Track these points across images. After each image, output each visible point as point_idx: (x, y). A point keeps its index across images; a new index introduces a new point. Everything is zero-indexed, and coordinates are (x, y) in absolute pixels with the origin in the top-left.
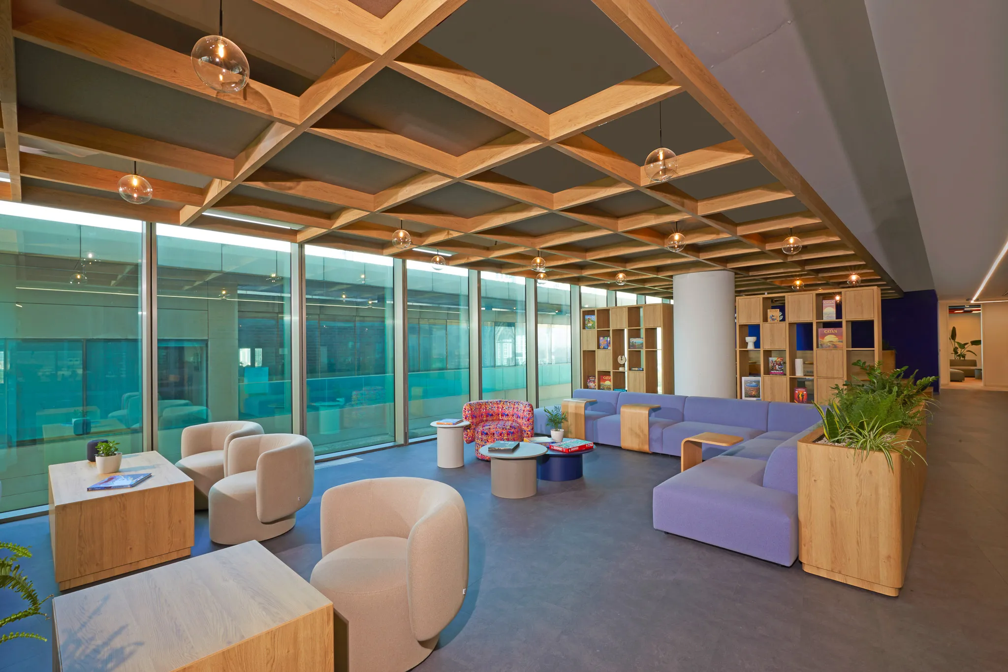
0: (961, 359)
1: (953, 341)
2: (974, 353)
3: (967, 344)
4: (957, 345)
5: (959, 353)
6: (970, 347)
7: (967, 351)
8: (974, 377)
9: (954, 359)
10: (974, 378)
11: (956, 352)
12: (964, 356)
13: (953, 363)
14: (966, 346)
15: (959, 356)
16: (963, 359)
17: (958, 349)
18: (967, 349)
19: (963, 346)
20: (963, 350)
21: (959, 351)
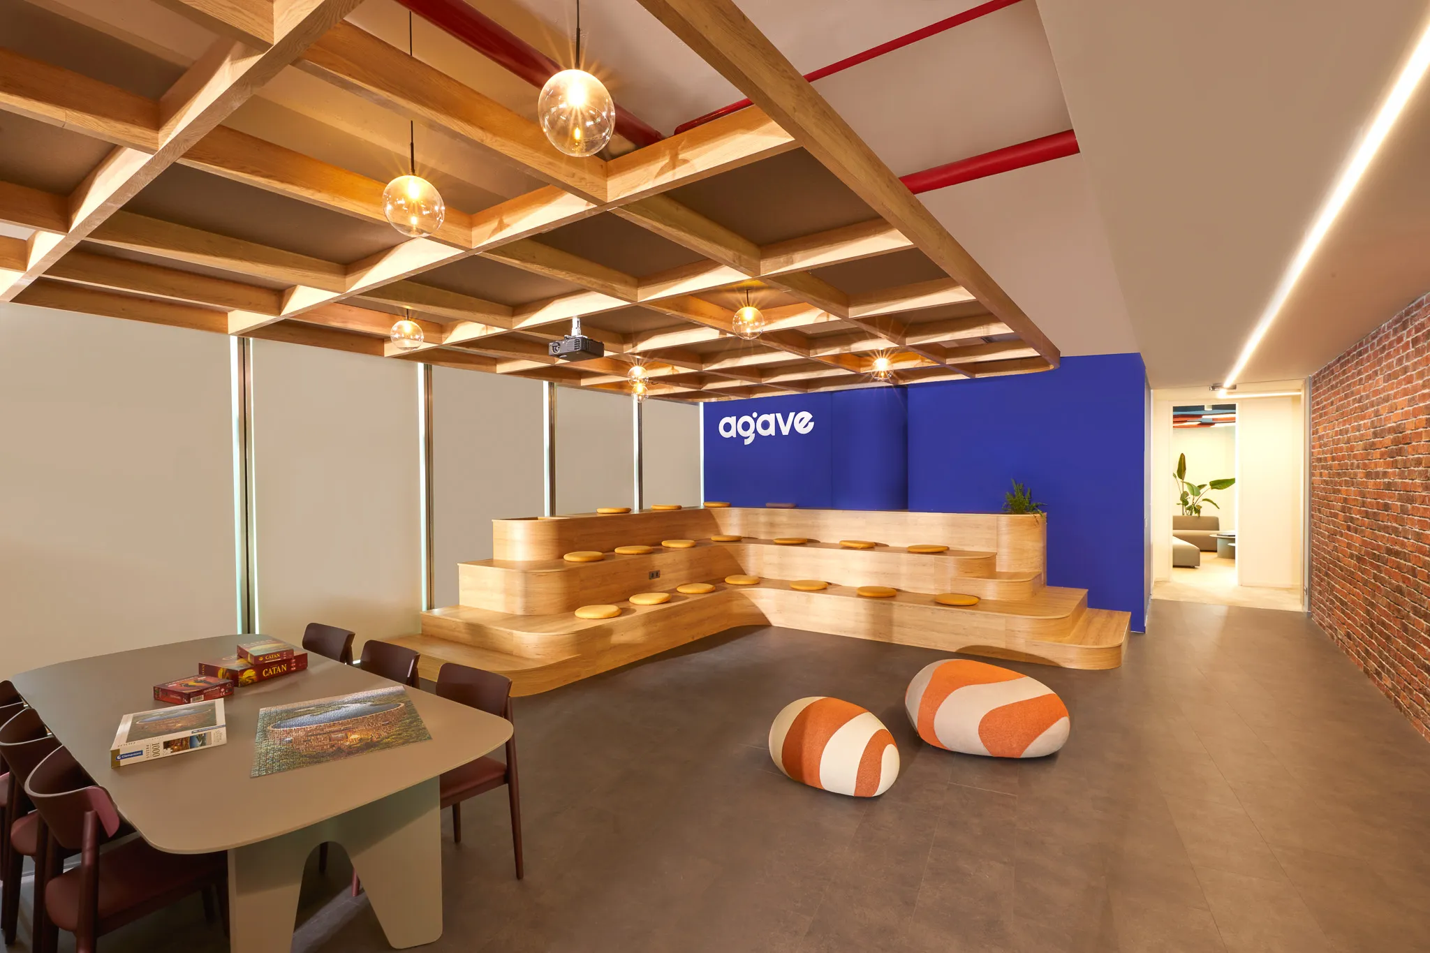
0: (1194, 514)
1: (1180, 480)
2: (1215, 504)
3: (1204, 486)
4: (1186, 489)
5: (1190, 504)
6: (1208, 493)
7: (1204, 500)
8: (1216, 551)
9: (1181, 514)
10: (1215, 555)
11: (1185, 502)
12: (1198, 511)
13: (1178, 523)
14: (1202, 491)
15: (1189, 508)
16: (1197, 515)
17: (1188, 495)
18: (1204, 497)
19: (1197, 490)
20: (1196, 498)
21: (1190, 499)
